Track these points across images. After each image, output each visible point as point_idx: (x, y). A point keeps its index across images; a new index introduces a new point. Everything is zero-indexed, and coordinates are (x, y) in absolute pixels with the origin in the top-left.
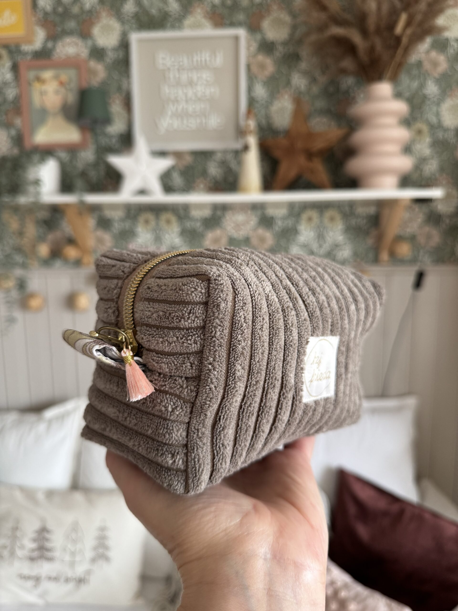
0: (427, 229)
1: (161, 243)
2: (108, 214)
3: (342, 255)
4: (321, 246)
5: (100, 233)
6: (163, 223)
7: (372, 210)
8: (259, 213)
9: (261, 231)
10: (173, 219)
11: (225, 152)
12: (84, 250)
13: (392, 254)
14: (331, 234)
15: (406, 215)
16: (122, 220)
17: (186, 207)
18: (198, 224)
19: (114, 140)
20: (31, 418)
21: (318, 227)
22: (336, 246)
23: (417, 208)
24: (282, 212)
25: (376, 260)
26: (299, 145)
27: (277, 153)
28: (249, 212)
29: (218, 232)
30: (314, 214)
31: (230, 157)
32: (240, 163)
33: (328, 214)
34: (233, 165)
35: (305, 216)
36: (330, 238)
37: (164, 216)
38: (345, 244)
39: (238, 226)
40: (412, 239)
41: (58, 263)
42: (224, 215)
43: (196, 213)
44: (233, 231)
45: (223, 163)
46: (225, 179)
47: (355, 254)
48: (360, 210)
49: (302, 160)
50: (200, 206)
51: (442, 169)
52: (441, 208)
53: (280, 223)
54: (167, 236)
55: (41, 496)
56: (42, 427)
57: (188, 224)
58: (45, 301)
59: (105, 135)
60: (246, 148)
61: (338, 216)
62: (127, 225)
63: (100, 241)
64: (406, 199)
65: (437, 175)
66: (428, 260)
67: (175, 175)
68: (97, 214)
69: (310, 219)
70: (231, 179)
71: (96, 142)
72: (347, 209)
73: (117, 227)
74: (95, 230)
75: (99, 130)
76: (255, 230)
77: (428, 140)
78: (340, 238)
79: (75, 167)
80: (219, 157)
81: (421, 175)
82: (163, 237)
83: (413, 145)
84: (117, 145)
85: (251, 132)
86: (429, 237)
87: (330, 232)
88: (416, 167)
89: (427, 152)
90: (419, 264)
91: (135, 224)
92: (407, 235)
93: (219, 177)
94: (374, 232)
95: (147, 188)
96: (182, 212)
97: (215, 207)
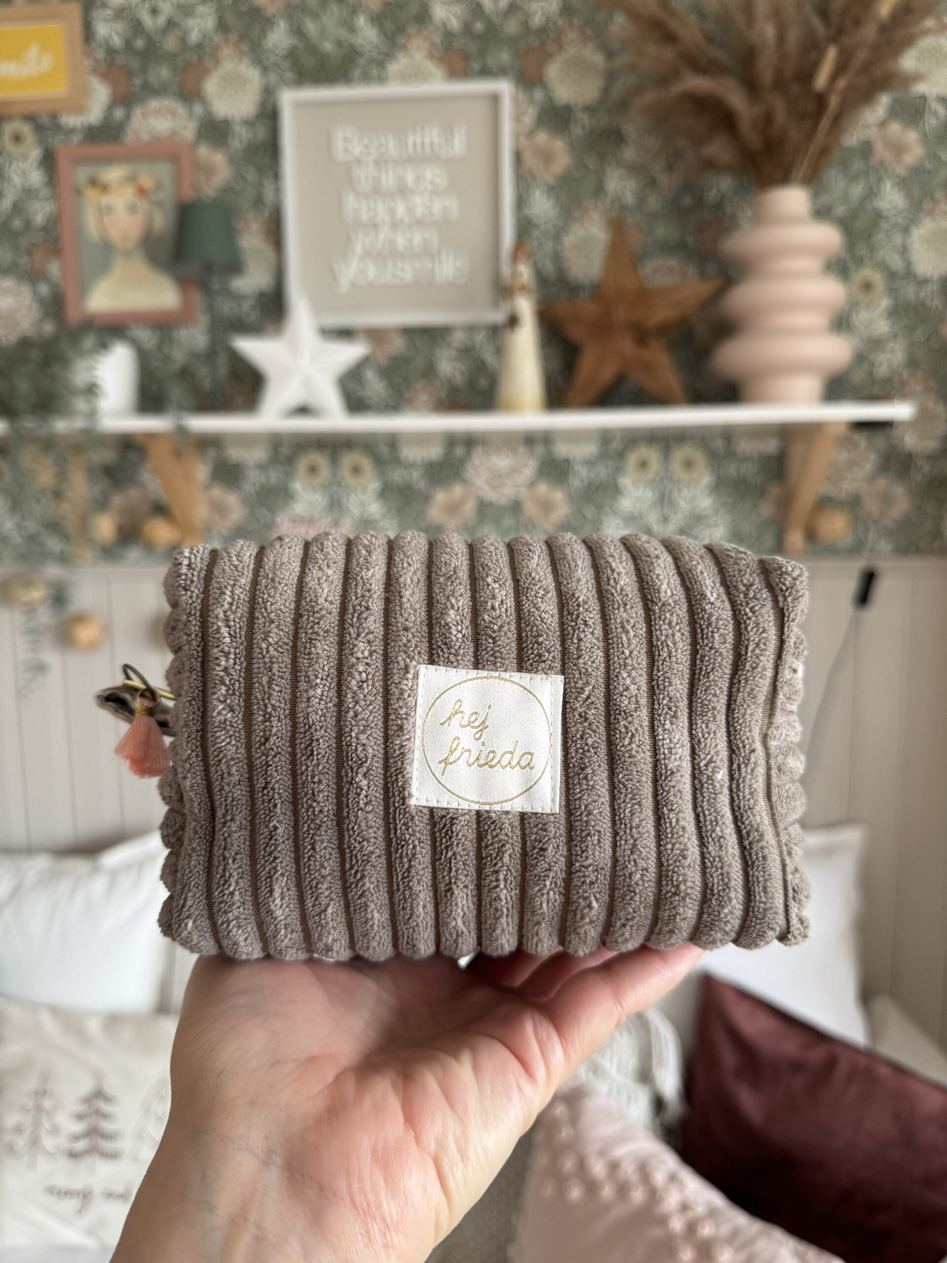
0: (882, 483)
1: (342, 512)
2: (235, 454)
4: (665, 519)
5: (217, 492)
6: (345, 473)
7: (771, 446)
8: (540, 451)
9: (543, 488)
10: (366, 464)
11: (471, 329)
12: (186, 528)
13: (811, 535)
14: (686, 494)
15: (843, 456)
16: (263, 467)
17: (393, 441)
18: (416, 475)
19: (246, 306)
20: (80, 866)
21: (661, 480)
22: (697, 519)
23: (861, 440)
24: (590, 449)
25: (779, 548)
26: (621, 314)
27: (576, 333)
28: (522, 449)
29: (458, 490)
30: (653, 455)
31: (480, 338)
32: (500, 351)
33: (680, 454)
34: (488, 356)
35: (633, 458)
36: (685, 501)
37: (348, 459)
38: (716, 514)
39: (497, 480)
40: (854, 503)
41: (134, 553)
42: (469, 454)
43: (410, 453)
44: (488, 488)
45: (467, 352)
46: (471, 383)
47: (736, 536)
48: (745, 447)
49: (627, 345)
50: (421, 438)
51: (912, 362)
52: (910, 441)
53: (581, 471)
54: (353, 498)
56: (99, 884)
57: (397, 476)
58: (107, 629)
59: (227, 292)
60: (513, 321)
61: (700, 458)
62: (274, 476)
63: (220, 509)
64: (838, 423)
65: (905, 374)
66: (885, 546)
67: (370, 375)
68: (212, 453)
69: (643, 465)
70: (483, 383)
71: (210, 309)
72: (719, 444)
73: (253, 480)
74: (207, 487)
75: (216, 286)
76: (532, 484)
77: (885, 303)
78: (705, 503)
79: (167, 359)
80: (458, 338)
81: (871, 373)
82: (345, 500)
83: (854, 313)
84: (253, 317)
85: (523, 288)
86: (886, 500)
87: (685, 490)
88: (860, 358)
89: (883, 327)
90: (866, 555)
91: (289, 475)
92: (843, 496)
93: (459, 379)
94: (775, 490)
95: (313, 402)
96: (384, 451)
97: (451, 440)
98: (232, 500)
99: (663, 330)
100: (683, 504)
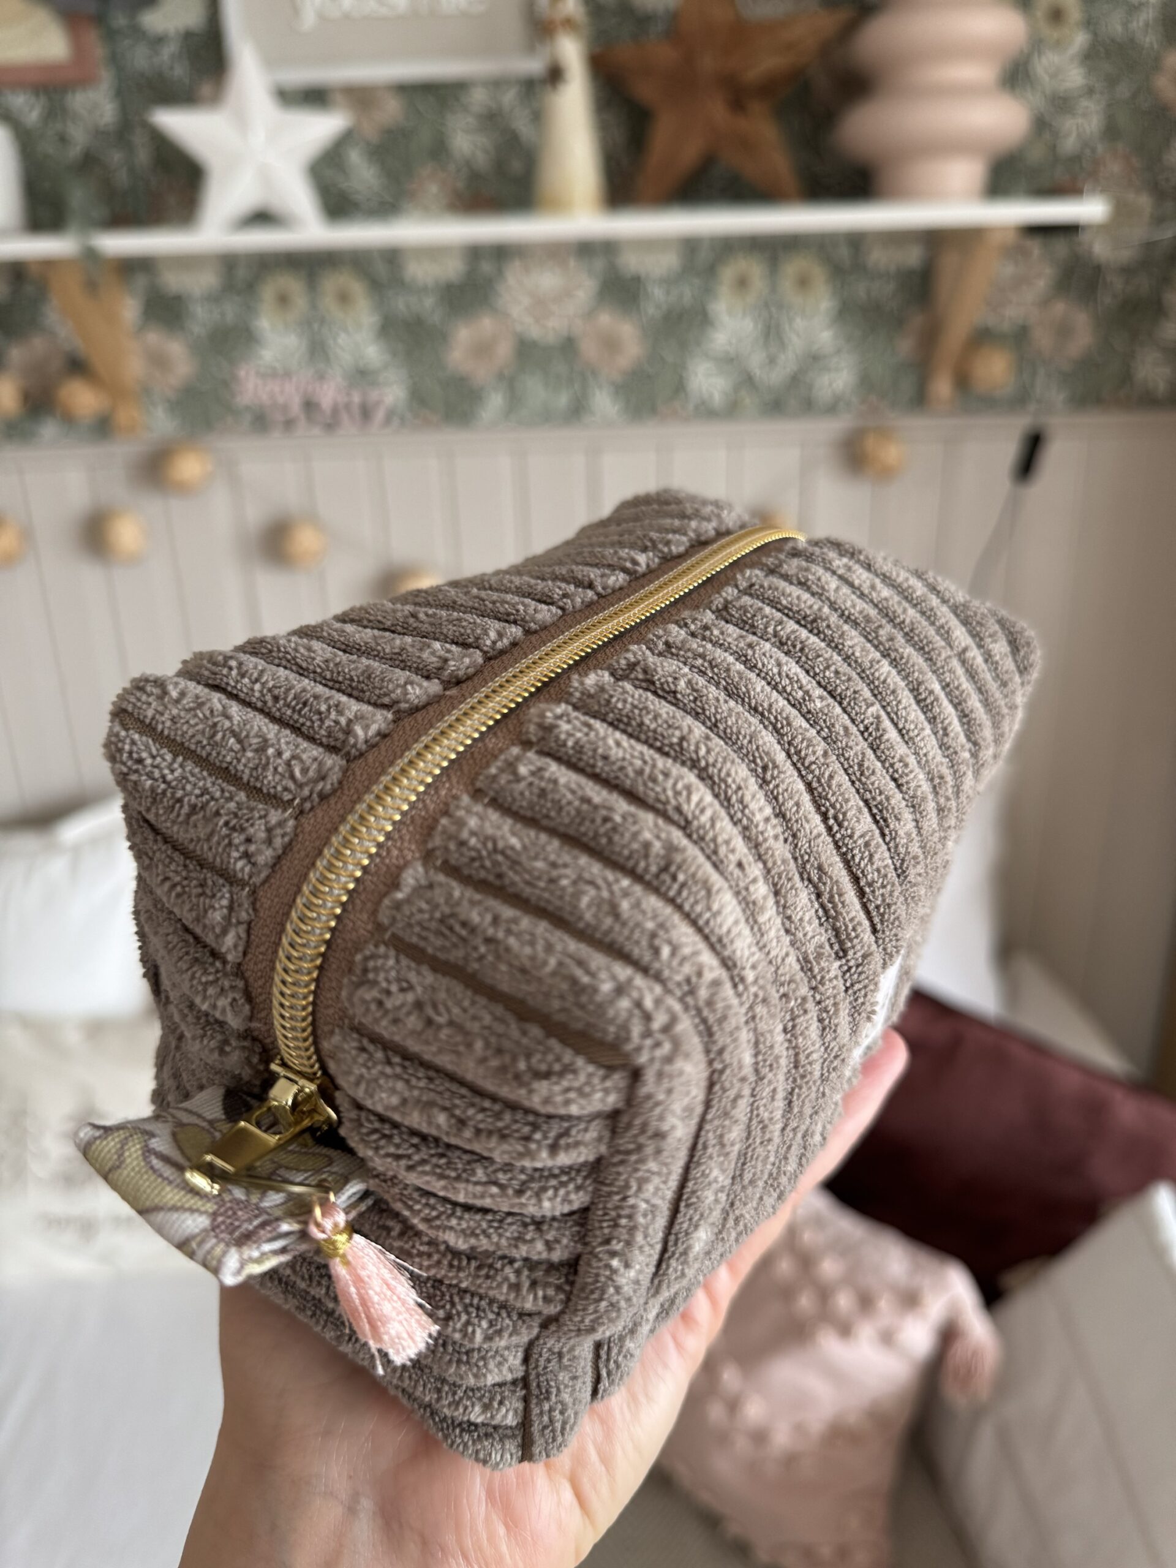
0: (1060, 308)
1: (327, 359)
2: (173, 281)
3: (830, 385)
4: (772, 361)
5: (154, 337)
6: (329, 303)
7: (913, 256)
8: (599, 264)
9: (605, 319)
10: (357, 288)
11: (497, 84)
12: (116, 390)
13: (963, 381)
14: (799, 323)
15: (1008, 270)
16: (214, 298)
17: (393, 256)
18: (429, 302)
19: (168, 52)
20: (26, 843)
21: (767, 305)
22: (814, 360)
23: (1035, 246)
24: (668, 262)
25: (920, 400)
26: (708, 63)
27: (646, 91)
28: (572, 263)
29: (486, 324)
30: (755, 269)
31: (509, 97)
32: (539, 117)
33: (792, 267)
34: (522, 125)
35: (728, 273)
36: (798, 335)
37: (332, 283)
38: (838, 351)
39: (540, 305)
40: (1020, 337)
41: (49, 429)
42: (500, 272)
43: (419, 272)
44: (528, 320)
45: (492, 119)
46: (500, 167)
47: (866, 383)
48: (879, 257)
49: (717, 110)
50: (433, 252)
51: (1111, 132)
52: (1101, 249)
53: (657, 293)
54: (342, 339)
55: (73, 1038)
56: (57, 867)
57: (401, 304)
58: (27, 535)
59: (137, 32)
60: (555, 75)
61: (819, 273)
62: (230, 311)
63: (159, 361)
64: (1003, 229)
65: (1100, 148)
66: (1058, 397)
67: (355, 157)
68: (141, 281)
69: (742, 283)
70: (516, 166)
71: (115, 60)
72: (844, 252)
73: (202, 318)
74: (141, 329)
75: (120, 20)
76: (590, 315)
77: (1080, 40)
78: (825, 337)
79: (63, 139)
80: (479, 98)
81: (1053, 148)
82: (331, 342)
83: (1036, 54)
84: (180, 72)
85: (569, 23)
86: (1064, 331)
87: (798, 320)
88: (1041, 125)
89: (1075, 77)
90: (1032, 407)
91: (250, 308)
92: (1006, 327)
93: (482, 161)
94: (917, 321)
95: (276, 204)
96: (381, 269)
97: (475, 253)
98: (176, 349)
99: (767, 89)
100: (794, 338)
